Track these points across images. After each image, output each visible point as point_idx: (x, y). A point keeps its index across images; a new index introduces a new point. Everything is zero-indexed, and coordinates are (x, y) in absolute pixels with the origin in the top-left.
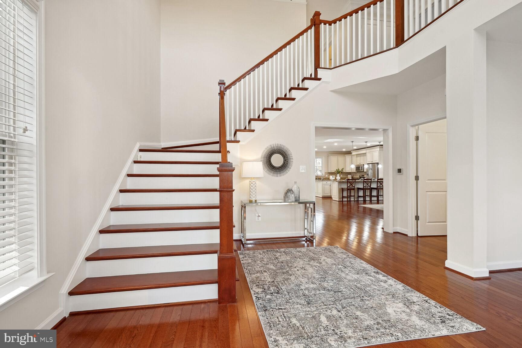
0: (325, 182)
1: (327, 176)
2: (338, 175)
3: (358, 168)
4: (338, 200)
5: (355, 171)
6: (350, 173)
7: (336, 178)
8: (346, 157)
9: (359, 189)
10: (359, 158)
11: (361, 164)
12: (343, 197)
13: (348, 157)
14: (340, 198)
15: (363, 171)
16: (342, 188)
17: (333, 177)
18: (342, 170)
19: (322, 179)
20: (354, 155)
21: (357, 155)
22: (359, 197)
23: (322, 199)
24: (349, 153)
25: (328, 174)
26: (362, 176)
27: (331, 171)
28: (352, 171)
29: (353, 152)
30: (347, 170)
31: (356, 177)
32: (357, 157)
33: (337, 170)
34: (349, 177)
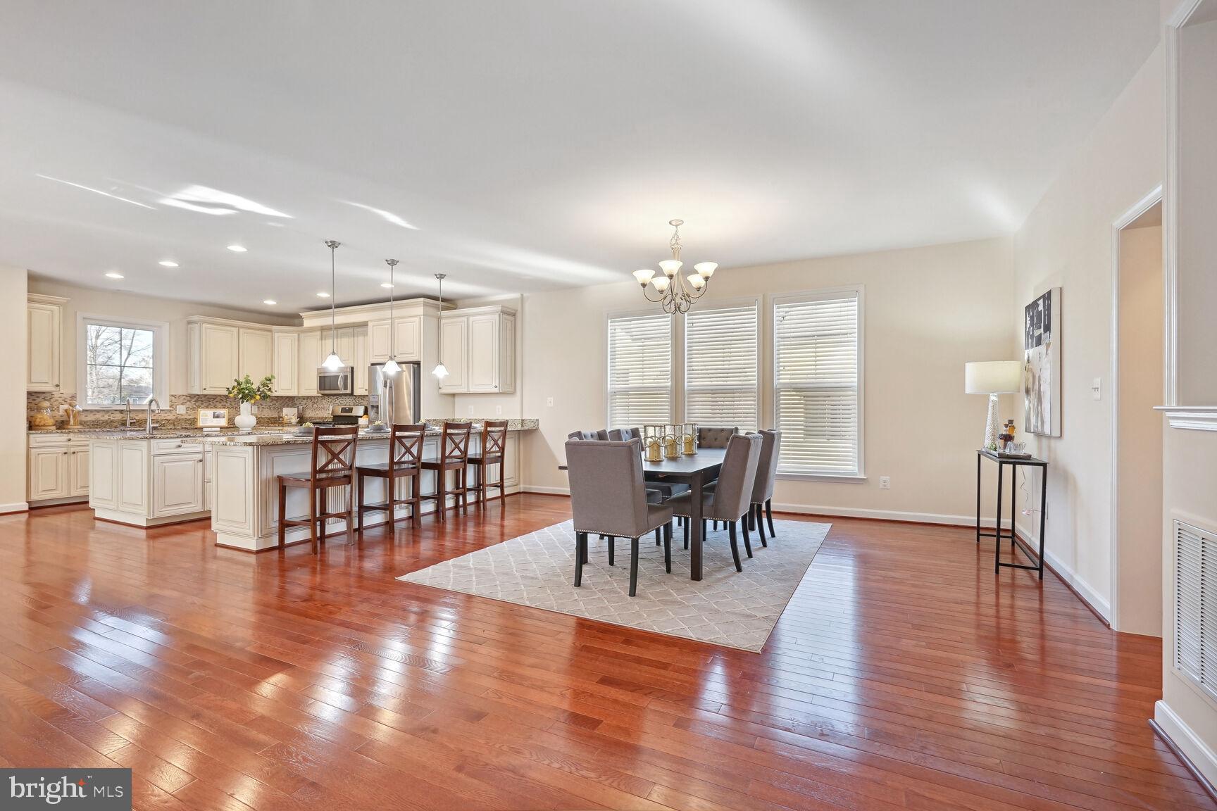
0: (166, 445)
1: (181, 410)
2: (245, 407)
3: (326, 381)
4: (254, 548)
5: (314, 393)
6: (291, 398)
7: (231, 421)
8: (276, 335)
9: (363, 472)
10: (331, 343)
12: (284, 525)
13: (284, 338)
14: (266, 536)
15: (349, 391)
16: (281, 479)
17: (215, 417)
18: (264, 385)
19: (149, 425)
20: (311, 330)
21: (323, 329)
22: (363, 509)
23: (152, 537)
24: (290, 319)
25: (189, 401)
26: (344, 410)
27: (205, 389)
28: (304, 393)
29: (309, 317)
30: (281, 388)
31: (316, 416)
32: (324, 337)
33: (239, 384)
34: (287, 415)
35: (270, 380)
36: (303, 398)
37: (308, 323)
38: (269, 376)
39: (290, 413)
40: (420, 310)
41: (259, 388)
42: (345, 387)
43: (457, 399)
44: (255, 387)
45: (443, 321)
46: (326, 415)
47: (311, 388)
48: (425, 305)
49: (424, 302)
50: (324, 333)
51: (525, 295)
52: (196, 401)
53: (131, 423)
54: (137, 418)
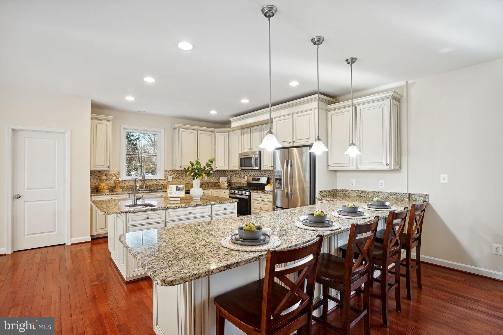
1: (170, 179)
2: (196, 182)
3: (244, 161)
5: (237, 168)
6: (224, 171)
8: (217, 134)
10: (246, 137)
11: (252, 150)
13: (221, 135)
15: (258, 167)
17: (178, 189)
18: (208, 165)
20: (236, 129)
24: (225, 124)
25: (174, 174)
26: (254, 179)
27: (180, 167)
28: (231, 168)
29: (235, 121)
30: (220, 165)
31: (237, 182)
32: (242, 133)
33: (193, 165)
34: (222, 181)
35: (212, 162)
36: (231, 171)
37: (234, 125)
38: (211, 159)
39: (224, 180)
40: (315, 105)
41: (205, 168)
42: (256, 165)
43: (339, 174)
44: (202, 167)
45: (330, 113)
46: (243, 182)
47: (235, 165)
48: (320, 100)
49: (319, 98)
50: (243, 131)
51: (409, 82)
52: (177, 174)
53: (145, 187)
54: (149, 184)
